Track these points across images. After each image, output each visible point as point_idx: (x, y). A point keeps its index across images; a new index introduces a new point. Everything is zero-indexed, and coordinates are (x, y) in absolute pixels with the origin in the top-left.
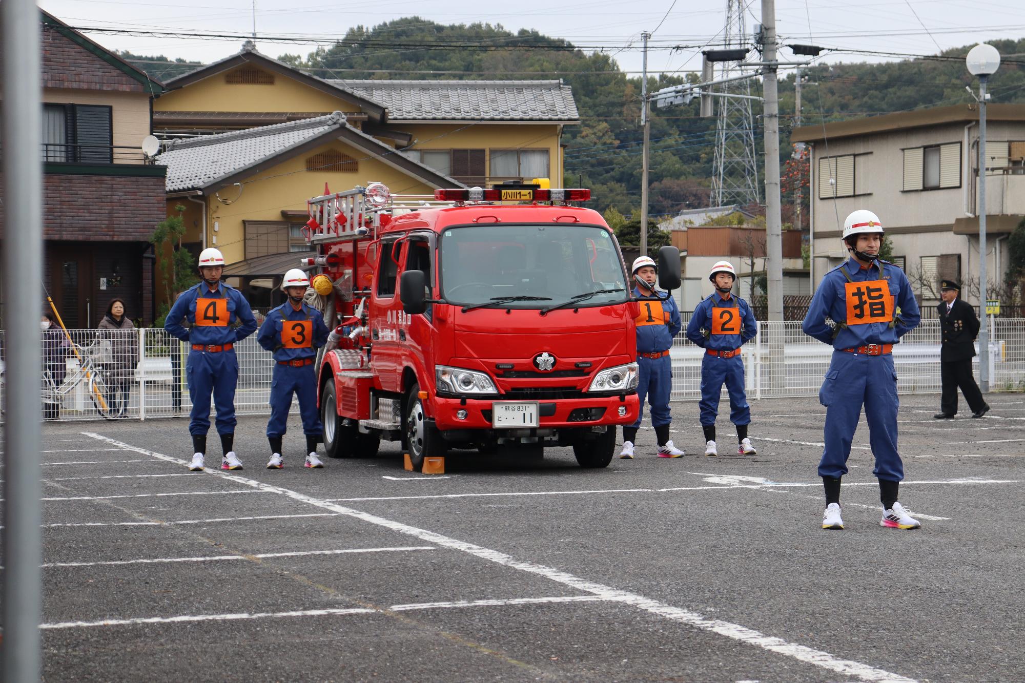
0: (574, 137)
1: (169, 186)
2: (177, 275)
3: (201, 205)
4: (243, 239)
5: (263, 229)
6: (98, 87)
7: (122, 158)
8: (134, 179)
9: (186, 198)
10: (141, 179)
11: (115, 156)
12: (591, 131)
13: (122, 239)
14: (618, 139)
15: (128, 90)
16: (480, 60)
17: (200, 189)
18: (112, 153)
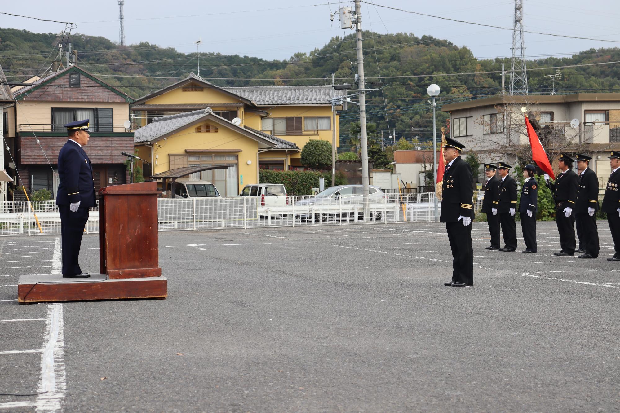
0: (448, 93)
1: (135, 141)
2: (136, 177)
3: (151, 148)
4: (168, 161)
5: (177, 157)
6: (107, 101)
7: (117, 129)
8: (121, 138)
9: (144, 145)
10: (124, 138)
11: (114, 129)
12: (457, 90)
13: (116, 162)
14: (472, 94)
15: (119, 101)
16: (399, 53)
17: (149, 142)
18: (113, 128)
